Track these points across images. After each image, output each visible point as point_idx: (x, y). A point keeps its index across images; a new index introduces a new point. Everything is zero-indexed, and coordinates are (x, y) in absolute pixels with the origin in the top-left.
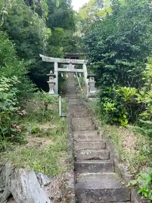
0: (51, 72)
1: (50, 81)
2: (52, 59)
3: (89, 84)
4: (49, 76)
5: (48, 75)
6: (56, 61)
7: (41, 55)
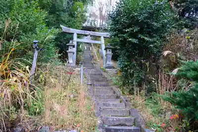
0: (71, 42)
1: (70, 50)
2: (72, 30)
3: (106, 56)
4: (68, 46)
5: (67, 44)
6: (76, 31)
7: (61, 26)
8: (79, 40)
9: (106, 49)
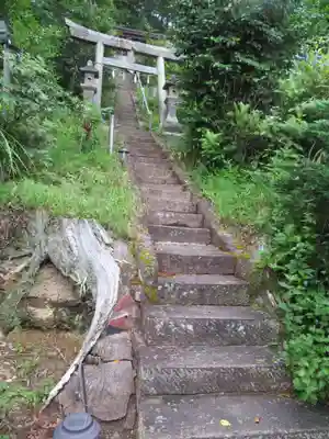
0: (90, 63)
1: (87, 83)
2: (92, 35)
3: (165, 102)
4: (84, 72)
5: (82, 69)
6: (102, 39)
7: (68, 21)
8: (109, 61)
9: (166, 87)
